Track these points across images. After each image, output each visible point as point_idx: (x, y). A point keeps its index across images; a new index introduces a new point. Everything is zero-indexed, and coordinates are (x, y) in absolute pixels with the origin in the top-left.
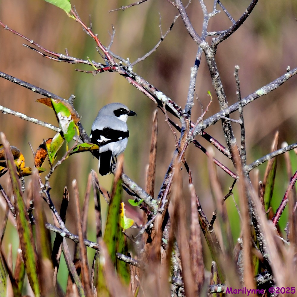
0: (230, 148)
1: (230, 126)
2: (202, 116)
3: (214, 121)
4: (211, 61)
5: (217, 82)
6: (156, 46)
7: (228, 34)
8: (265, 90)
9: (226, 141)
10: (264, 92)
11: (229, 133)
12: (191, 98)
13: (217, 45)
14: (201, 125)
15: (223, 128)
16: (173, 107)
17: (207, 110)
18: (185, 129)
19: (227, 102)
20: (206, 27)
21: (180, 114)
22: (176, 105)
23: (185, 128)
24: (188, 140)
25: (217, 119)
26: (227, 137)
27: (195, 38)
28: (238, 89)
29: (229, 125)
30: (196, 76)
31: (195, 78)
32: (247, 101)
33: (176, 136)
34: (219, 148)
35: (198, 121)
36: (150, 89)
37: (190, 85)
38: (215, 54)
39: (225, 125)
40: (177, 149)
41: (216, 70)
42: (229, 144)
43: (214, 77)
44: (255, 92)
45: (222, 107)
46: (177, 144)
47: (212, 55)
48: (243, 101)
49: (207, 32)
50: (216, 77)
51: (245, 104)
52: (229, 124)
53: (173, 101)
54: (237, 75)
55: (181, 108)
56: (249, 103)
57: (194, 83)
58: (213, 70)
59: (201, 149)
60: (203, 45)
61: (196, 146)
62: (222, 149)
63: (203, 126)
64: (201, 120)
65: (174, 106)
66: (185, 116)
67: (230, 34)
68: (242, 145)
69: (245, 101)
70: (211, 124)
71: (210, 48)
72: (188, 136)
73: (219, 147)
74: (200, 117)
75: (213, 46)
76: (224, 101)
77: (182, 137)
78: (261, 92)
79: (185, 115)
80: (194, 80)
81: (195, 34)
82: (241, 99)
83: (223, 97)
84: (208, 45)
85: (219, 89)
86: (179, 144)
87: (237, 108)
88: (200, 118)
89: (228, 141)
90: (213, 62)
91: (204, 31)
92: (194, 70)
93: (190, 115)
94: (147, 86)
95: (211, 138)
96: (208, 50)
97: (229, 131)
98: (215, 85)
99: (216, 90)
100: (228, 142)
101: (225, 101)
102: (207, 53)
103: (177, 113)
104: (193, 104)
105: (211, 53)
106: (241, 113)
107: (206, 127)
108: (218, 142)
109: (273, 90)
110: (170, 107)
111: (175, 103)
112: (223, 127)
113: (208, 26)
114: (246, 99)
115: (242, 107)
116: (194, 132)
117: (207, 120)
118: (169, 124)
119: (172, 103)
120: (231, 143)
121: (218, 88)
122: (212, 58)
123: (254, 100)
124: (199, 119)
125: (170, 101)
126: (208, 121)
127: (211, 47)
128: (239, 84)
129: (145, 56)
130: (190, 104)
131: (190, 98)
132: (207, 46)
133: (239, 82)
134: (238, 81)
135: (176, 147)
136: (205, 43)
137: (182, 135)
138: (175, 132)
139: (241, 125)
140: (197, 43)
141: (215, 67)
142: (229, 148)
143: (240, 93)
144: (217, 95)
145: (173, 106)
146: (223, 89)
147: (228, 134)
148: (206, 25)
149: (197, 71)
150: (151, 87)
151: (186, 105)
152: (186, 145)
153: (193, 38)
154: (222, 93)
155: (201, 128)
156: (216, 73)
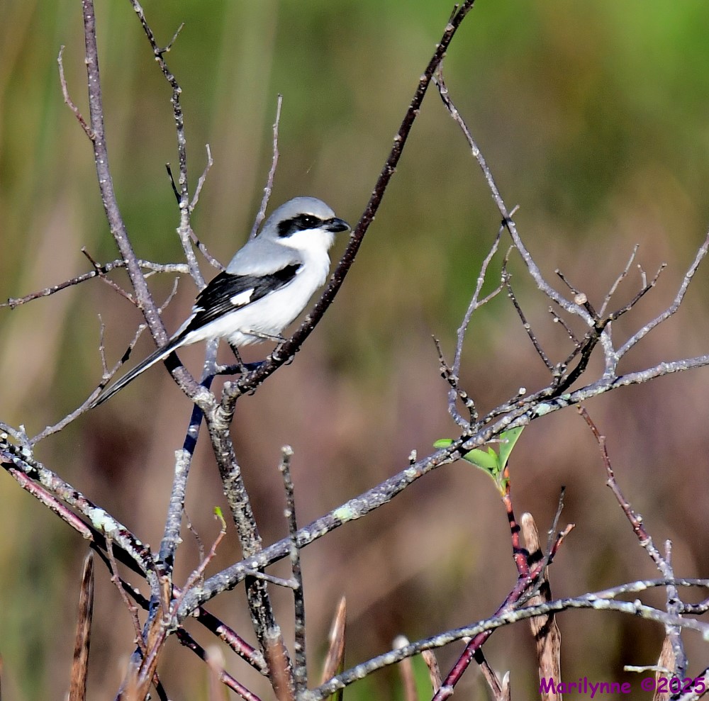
0: (265, 649)
1: (265, 596)
2: (202, 568)
3: (229, 583)
4: (220, 438)
5: (235, 488)
6: (90, 398)
7: (262, 373)
8: (354, 509)
9: (257, 633)
10: (351, 514)
11: (263, 612)
12: (174, 524)
13: (235, 399)
14: (198, 592)
15: (249, 600)
16: (131, 547)
17: (214, 554)
18: (158, 601)
19: (259, 537)
20: (215, 353)
21: (146, 563)
22: (138, 543)
23: (160, 597)
24: (165, 627)
25: (237, 578)
26: (259, 622)
27: (181, 382)
28: (289, 503)
29: (263, 592)
30: (187, 472)
31: (184, 477)
32: (310, 535)
33: (136, 616)
34: (238, 650)
35: (191, 581)
36: (75, 501)
37: (173, 493)
38: (230, 421)
39: (255, 593)
40: (139, 650)
41: (232, 460)
42: (262, 640)
43: (228, 477)
44: (331, 514)
45: (246, 550)
46: (139, 638)
47: (222, 422)
48: (301, 535)
49: (216, 365)
50: (233, 478)
51: (306, 543)
52: (262, 590)
53: (130, 533)
54: (287, 469)
55: (149, 549)
56: (315, 539)
57: (183, 489)
58: (225, 460)
59: (194, 650)
60: (200, 399)
61: (184, 644)
62: (246, 651)
63: (203, 593)
64: (200, 579)
65: (133, 544)
66: (160, 569)
67: (267, 373)
68: (296, 640)
69: (307, 535)
70: (222, 589)
71: (218, 407)
72: (166, 616)
73: (239, 646)
74: (196, 570)
75: (226, 403)
76: (252, 535)
77: (150, 620)
78: (345, 513)
79: (160, 567)
80: (183, 482)
81: (183, 371)
82: (295, 529)
83: (249, 526)
84: (213, 400)
85: (240, 505)
86: (143, 636)
87: (287, 551)
88: (195, 572)
89: (259, 632)
90: (224, 440)
91: (207, 362)
92: (183, 458)
93: (171, 567)
94: (67, 494)
95: (221, 624)
96: (214, 412)
97: (264, 608)
98: (231, 497)
99: (232, 509)
100: (262, 634)
101: (255, 535)
102: (210, 418)
103: (140, 561)
104: (180, 540)
105: (222, 419)
106: (297, 563)
107: (211, 597)
108: (236, 636)
109: (374, 509)
110: (123, 547)
111: (135, 538)
112: (249, 597)
113: (218, 350)
114: (309, 529)
115: (299, 548)
116: (180, 609)
117: (214, 580)
118: (119, 587)
119: (128, 538)
120: (267, 637)
121: (237, 503)
122: (222, 430)
123: (328, 531)
124: (193, 575)
125: (122, 533)
126: (215, 583)
127: (221, 404)
128: (291, 493)
129: (63, 421)
130: (173, 539)
131: (172, 525)
132: (210, 402)
133: (291, 487)
134: (290, 483)
135: (137, 643)
136: (207, 394)
137: (151, 615)
138: (134, 608)
139: (294, 591)
140: (187, 394)
141: (229, 452)
142: (262, 649)
143: (293, 512)
144: (236, 520)
145: (131, 544)
146: (248, 506)
147: (262, 614)
148: (214, 348)
149: (190, 459)
150: (76, 496)
151: (163, 542)
152: (161, 638)
153: (176, 381)
154: (247, 517)
155: (198, 598)
156: (233, 468)
